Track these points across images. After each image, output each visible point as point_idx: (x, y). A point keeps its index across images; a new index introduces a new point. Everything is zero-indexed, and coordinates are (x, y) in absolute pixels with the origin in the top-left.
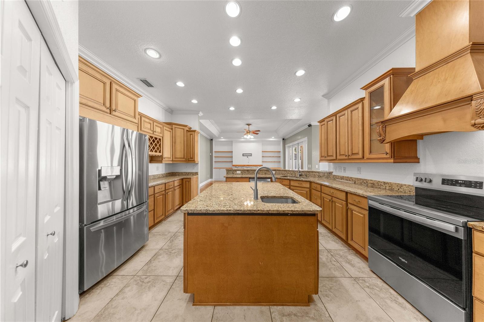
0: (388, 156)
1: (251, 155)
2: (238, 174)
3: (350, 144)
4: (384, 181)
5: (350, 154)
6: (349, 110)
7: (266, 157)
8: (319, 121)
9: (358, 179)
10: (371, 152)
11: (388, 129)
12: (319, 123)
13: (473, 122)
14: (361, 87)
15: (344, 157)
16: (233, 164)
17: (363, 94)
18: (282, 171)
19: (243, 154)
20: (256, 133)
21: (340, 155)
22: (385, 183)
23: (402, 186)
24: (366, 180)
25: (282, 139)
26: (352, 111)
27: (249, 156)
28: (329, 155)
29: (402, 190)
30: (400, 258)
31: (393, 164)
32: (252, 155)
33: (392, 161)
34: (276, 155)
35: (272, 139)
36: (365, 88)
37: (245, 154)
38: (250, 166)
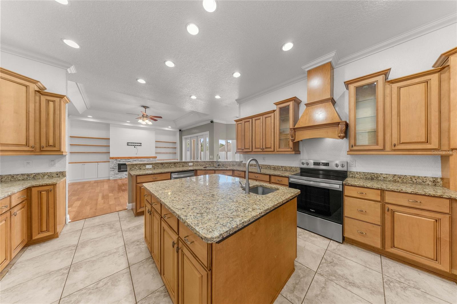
0: (292, 150)
1: (140, 144)
2: (148, 169)
3: (264, 140)
4: (282, 165)
5: (264, 147)
6: (263, 116)
7: (160, 147)
8: (236, 120)
9: (264, 165)
10: (279, 148)
11: (297, 133)
12: (236, 122)
13: (339, 135)
14: (275, 102)
15: (260, 150)
16: (111, 156)
17: (275, 107)
18: (201, 163)
19: (128, 143)
20: (154, 119)
21: (256, 148)
22: (282, 166)
23: (292, 168)
24: (269, 165)
25: (179, 130)
26: (266, 118)
27: (138, 145)
28: (246, 148)
29: (292, 170)
30: (311, 210)
31: (294, 155)
32: (142, 144)
33: (294, 153)
34: (171, 145)
35: (169, 129)
36: (277, 104)
37: (131, 143)
38: (139, 158)
